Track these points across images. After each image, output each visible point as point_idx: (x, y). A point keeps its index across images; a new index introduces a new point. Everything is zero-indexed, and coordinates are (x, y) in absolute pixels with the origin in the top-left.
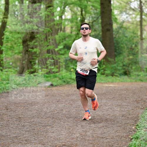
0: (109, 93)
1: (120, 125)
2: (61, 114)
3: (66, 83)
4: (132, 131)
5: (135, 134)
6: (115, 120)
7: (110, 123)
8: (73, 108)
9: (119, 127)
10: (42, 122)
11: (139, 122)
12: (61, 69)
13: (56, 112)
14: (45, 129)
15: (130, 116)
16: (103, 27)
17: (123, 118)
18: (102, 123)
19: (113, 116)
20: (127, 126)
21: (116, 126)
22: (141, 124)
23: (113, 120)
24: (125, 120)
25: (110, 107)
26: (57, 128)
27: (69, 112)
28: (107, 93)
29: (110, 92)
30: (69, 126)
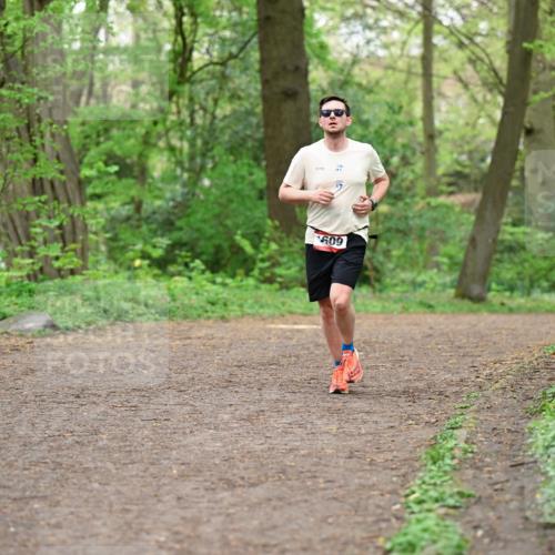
0: (293, 359)
1: (341, 492)
2: (91, 448)
3: (112, 319)
4: (388, 520)
5: (403, 531)
6: (317, 474)
7: (297, 483)
8: (142, 423)
9: (335, 504)
10: (11, 484)
11: (419, 482)
12: (91, 258)
13: (70, 440)
14: (23, 514)
15: (382, 456)
16: (265, 82)
17: (353, 463)
18: (265, 486)
19: (309, 455)
20: (369, 497)
21: (323, 498)
22: (426, 491)
23: (309, 474)
24: (360, 474)
25: (297, 417)
26: (76, 507)
27: (124, 439)
28: (284, 361)
29: (297, 357)
30: (123, 500)
